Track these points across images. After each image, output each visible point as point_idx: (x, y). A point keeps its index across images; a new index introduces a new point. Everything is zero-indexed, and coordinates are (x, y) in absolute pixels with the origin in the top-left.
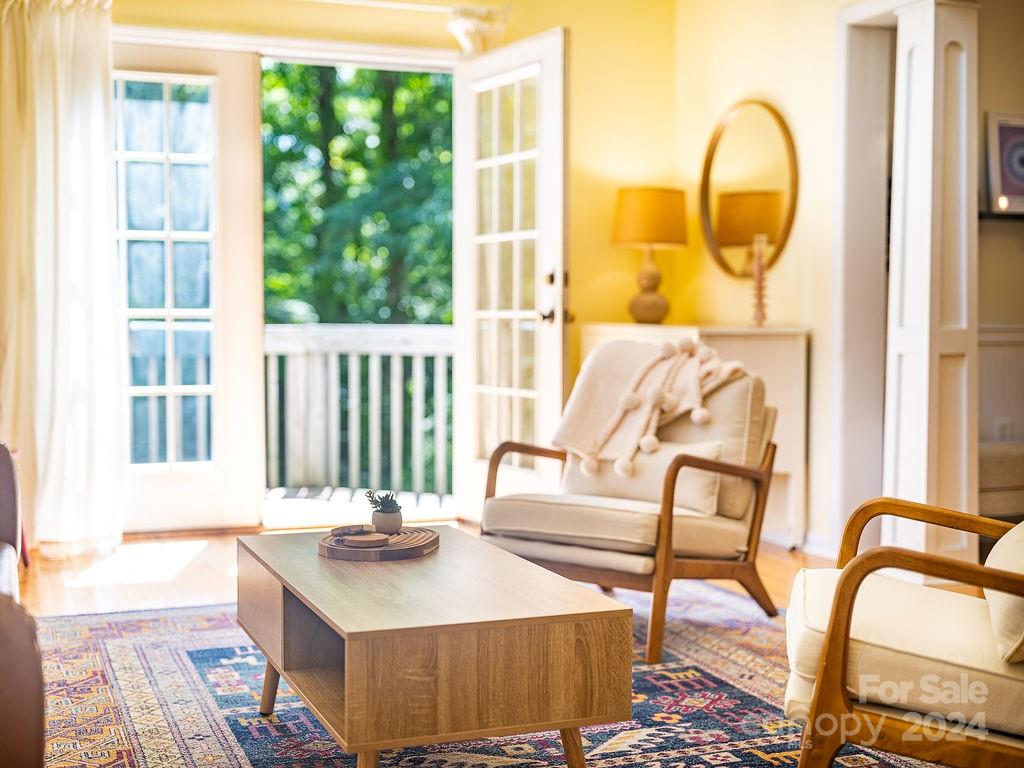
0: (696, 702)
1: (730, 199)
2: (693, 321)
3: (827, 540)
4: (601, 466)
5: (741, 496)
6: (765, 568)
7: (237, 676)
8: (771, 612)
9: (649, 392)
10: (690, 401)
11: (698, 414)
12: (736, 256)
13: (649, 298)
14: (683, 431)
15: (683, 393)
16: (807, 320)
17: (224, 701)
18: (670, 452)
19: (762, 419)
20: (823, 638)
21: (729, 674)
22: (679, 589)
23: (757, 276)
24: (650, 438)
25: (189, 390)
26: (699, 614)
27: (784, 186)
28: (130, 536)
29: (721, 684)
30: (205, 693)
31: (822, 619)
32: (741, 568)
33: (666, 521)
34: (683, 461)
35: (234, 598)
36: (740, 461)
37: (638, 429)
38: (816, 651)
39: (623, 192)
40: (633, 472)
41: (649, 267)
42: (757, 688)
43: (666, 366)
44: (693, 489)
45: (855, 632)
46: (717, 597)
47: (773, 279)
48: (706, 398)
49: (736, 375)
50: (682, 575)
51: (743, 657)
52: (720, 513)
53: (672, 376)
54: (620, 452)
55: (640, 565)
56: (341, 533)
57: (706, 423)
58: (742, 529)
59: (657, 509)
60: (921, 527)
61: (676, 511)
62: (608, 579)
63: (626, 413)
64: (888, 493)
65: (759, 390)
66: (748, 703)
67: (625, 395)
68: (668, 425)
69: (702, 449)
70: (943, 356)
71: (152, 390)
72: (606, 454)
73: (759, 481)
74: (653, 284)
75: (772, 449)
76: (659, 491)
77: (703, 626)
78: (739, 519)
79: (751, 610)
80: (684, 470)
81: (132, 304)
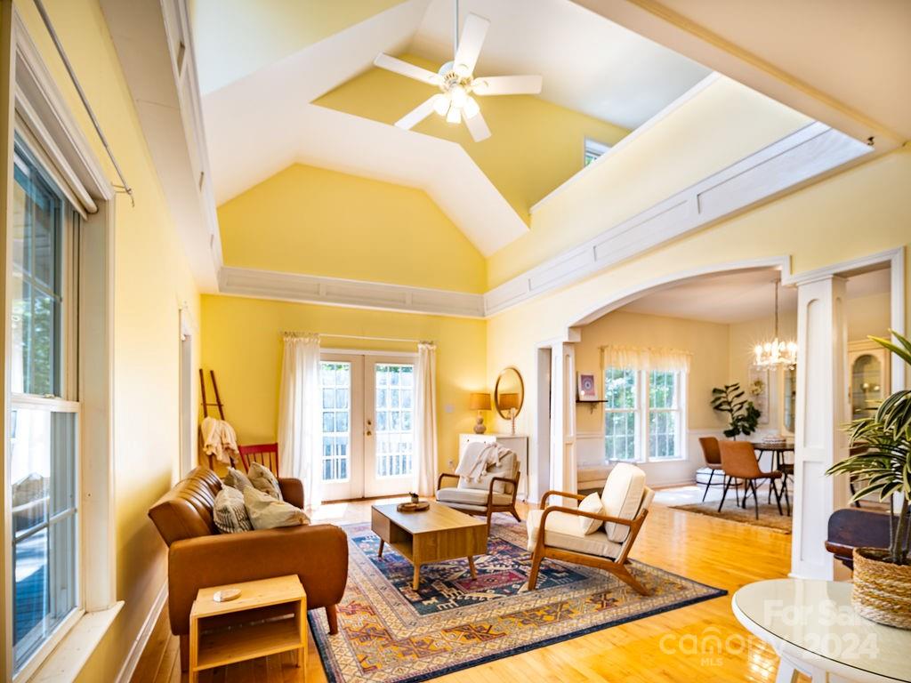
0: (501, 548)
1: (504, 395)
2: (493, 433)
3: (534, 499)
4: (470, 480)
5: (511, 487)
6: (518, 507)
7: (368, 545)
8: (519, 521)
9: (484, 458)
10: (496, 461)
11: (498, 464)
12: (505, 413)
13: (479, 426)
14: (493, 469)
15: (493, 459)
16: (527, 434)
17: (367, 553)
18: (491, 476)
19: (516, 465)
20: (538, 530)
21: (509, 539)
22: (494, 515)
23: (512, 419)
24: (485, 471)
25: (343, 457)
26: (499, 522)
27: (520, 392)
28: (325, 503)
29: (507, 543)
30: (361, 551)
31: (538, 525)
32: (510, 508)
33: (490, 496)
34: (495, 479)
35: (370, 520)
36: (510, 478)
37: (481, 469)
38: (536, 534)
39: (472, 394)
40: (480, 481)
41: (480, 417)
42: (516, 543)
43: (488, 451)
44: (498, 486)
45: (546, 528)
46: (503, 517)
47: (517, 420)
48: (500, 459)
49: (508, 453)
50: (494, 511)
51: (513, 534)
52: (505, 492)
53: (490, 453)
54: (476, 476)
55: (483, 509)
56: (403, 505)
57: (500, 467)
58: (511, 497)
59: (488, 492)
60: (561, 497)
61: (494, 493)
62: (471, 513)
63: (477, 464)
64: (551, 489)
65: (515, 456)
66: (515, 548)
67: (477, 459)
68: (490, 468)
69: (500, 474)
70: (567, 444)
71: (333, 457)
72: (472, 476)
73: (515, 483)
74: (481, 422)
75: (519, 473)
76: (489, 487)
77: (500, 526)
78: (510, 494)
79: (514, 520)
80: (496, 481)
81: (324, 431)
